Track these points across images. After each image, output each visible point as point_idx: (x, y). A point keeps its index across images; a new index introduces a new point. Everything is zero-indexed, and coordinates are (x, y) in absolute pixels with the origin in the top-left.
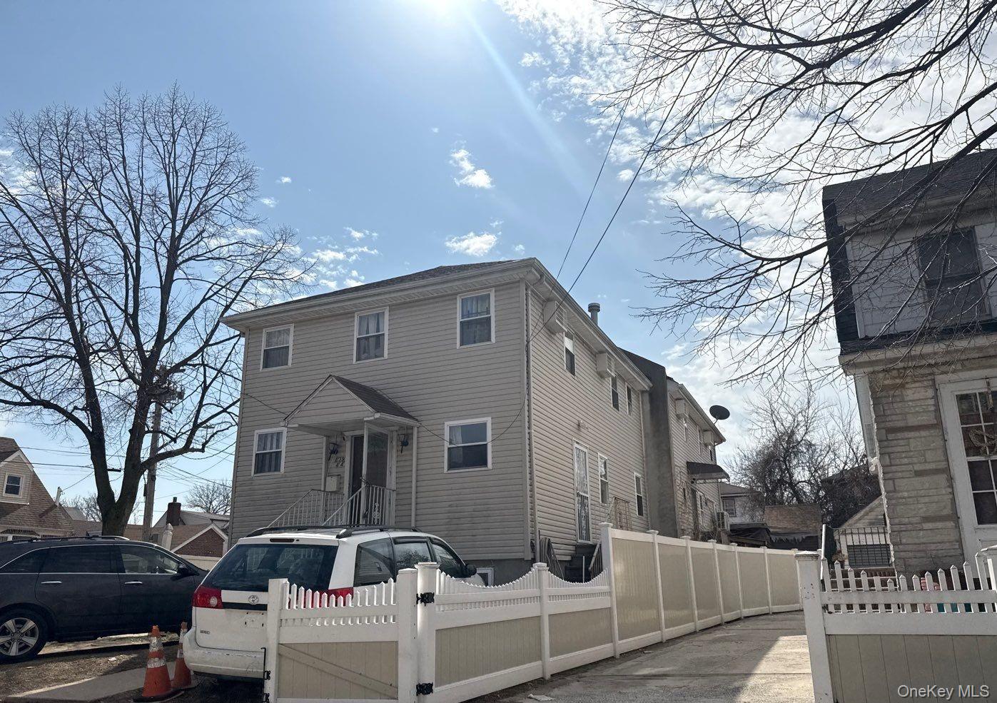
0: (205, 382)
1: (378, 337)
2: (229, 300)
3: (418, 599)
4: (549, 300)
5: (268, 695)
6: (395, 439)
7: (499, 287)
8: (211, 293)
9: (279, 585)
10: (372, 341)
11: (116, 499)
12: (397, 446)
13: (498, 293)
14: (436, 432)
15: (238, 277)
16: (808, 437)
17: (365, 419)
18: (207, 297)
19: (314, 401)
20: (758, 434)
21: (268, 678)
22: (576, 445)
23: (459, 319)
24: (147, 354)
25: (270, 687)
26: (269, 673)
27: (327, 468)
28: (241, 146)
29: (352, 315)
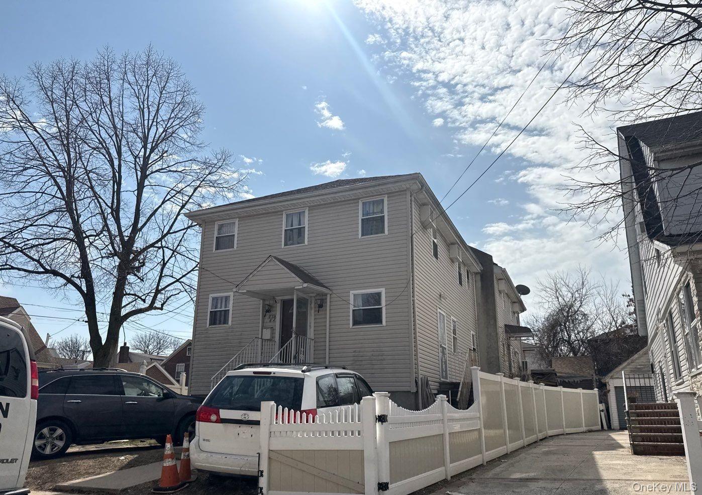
0: (163, 259)
1: (300, 229)
2: (184, 202)
3: (377, 419)
4: (424, 204)
5: (261, 489)
6: (313, 302)
7: (390, 194)
8: (169, 197)
9: (269, 406)
10: (295, 232)
11: (103, 342)
12: (315, 307)
13: (390, 199)
14: (344, 298)
15: (189, 185)
16: (581, 309)
17: (296, 288)
18: (166, 199)
19: (258, 273)
20: (546, 306)
21: (262, 475)
22: (439, 310)
23: (360, 217)
24: (126, 239)
25: (263, 482)
26: (262, 472)
27: (263, 322)
28: (193, 91)
29: (281, 213)
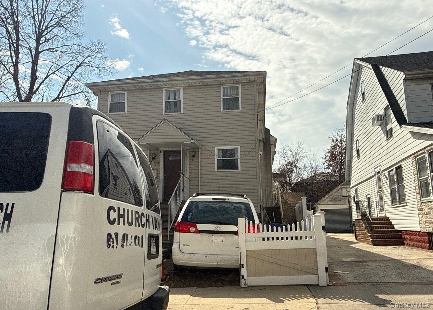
1: (175, 102)
5: (243, 276)
7: (243, 83)
12: (190, 157)
13: (243, 86)
14: (212, 151)
19: (155, 131)
21: (243, 267)
23: (222, 97)
25: (244, 272)
29: (162, 89)
